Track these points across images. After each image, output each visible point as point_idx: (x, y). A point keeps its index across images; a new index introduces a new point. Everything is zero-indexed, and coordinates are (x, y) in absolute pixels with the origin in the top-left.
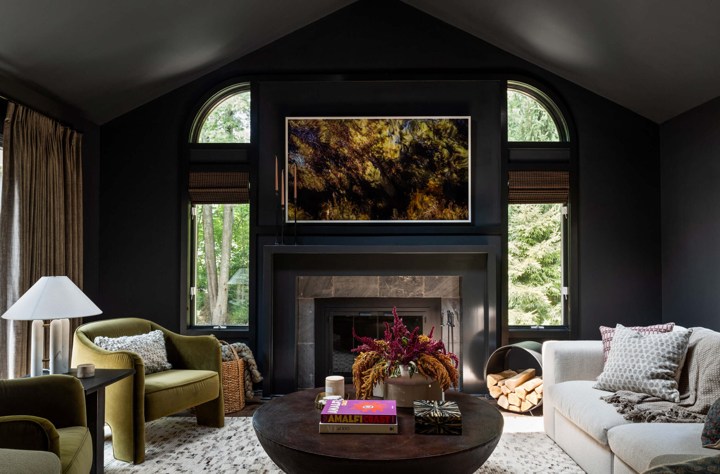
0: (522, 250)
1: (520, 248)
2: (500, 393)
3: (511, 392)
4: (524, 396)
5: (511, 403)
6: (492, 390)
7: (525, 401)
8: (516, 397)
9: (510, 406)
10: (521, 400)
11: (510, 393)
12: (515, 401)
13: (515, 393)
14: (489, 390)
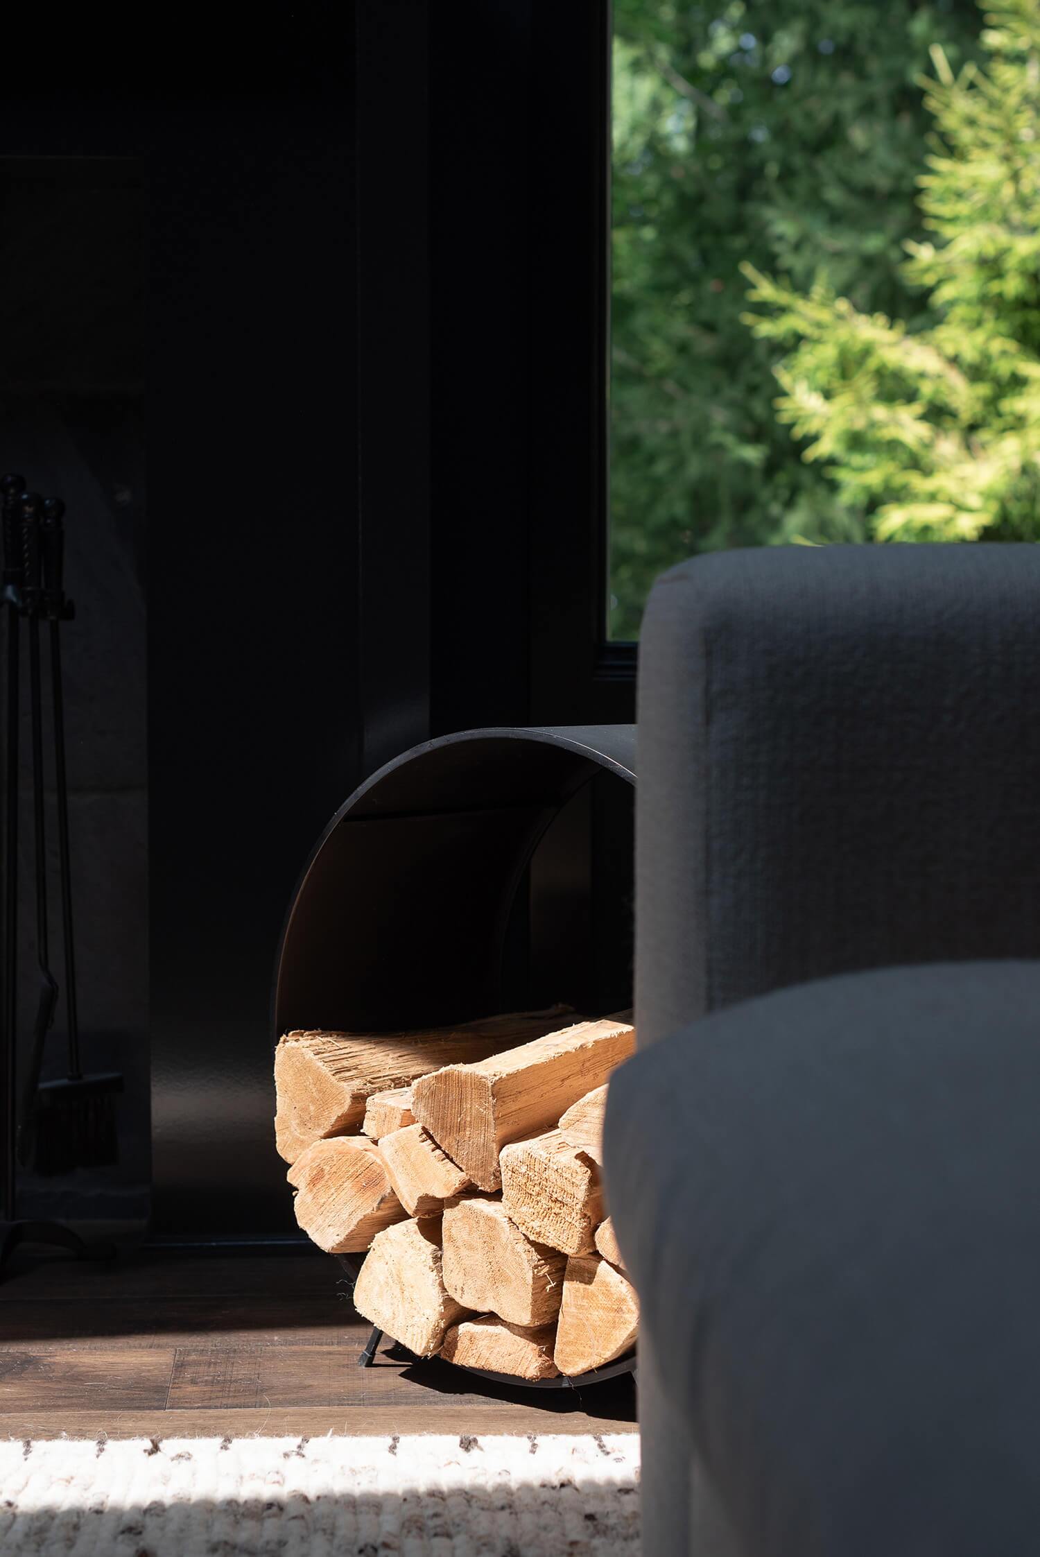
0: (984, 390)
1: (976, 373)
2: (368, 1206)
3: (469, 1191)
4: (579, 1225)
5: (468, 1301)
6: (314, 1182)
7: (587, 1276)
8: (506, 1232)
9: (465, 1328)
10: (549, 1254)
11: (453, 1201)
12: (498, 1277)
13: (496, 1195)
14: (292, 1177)
